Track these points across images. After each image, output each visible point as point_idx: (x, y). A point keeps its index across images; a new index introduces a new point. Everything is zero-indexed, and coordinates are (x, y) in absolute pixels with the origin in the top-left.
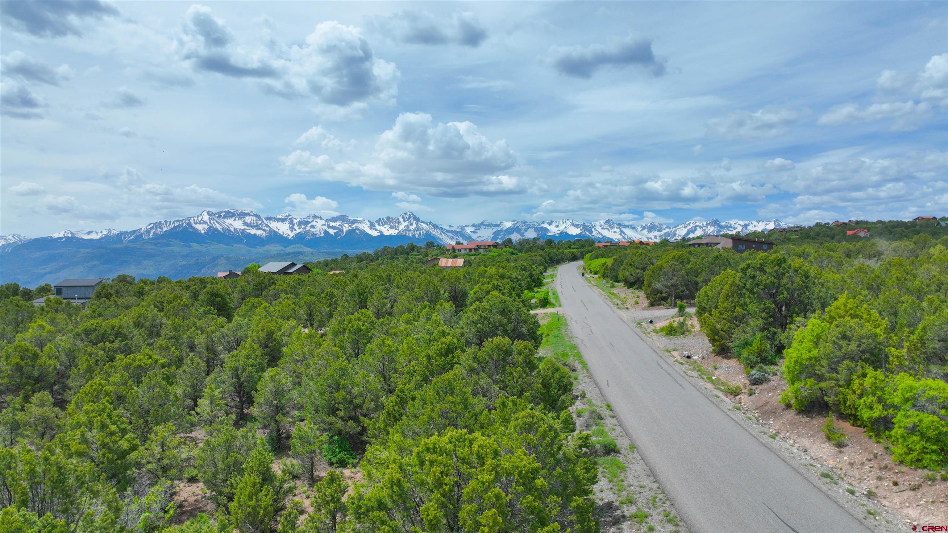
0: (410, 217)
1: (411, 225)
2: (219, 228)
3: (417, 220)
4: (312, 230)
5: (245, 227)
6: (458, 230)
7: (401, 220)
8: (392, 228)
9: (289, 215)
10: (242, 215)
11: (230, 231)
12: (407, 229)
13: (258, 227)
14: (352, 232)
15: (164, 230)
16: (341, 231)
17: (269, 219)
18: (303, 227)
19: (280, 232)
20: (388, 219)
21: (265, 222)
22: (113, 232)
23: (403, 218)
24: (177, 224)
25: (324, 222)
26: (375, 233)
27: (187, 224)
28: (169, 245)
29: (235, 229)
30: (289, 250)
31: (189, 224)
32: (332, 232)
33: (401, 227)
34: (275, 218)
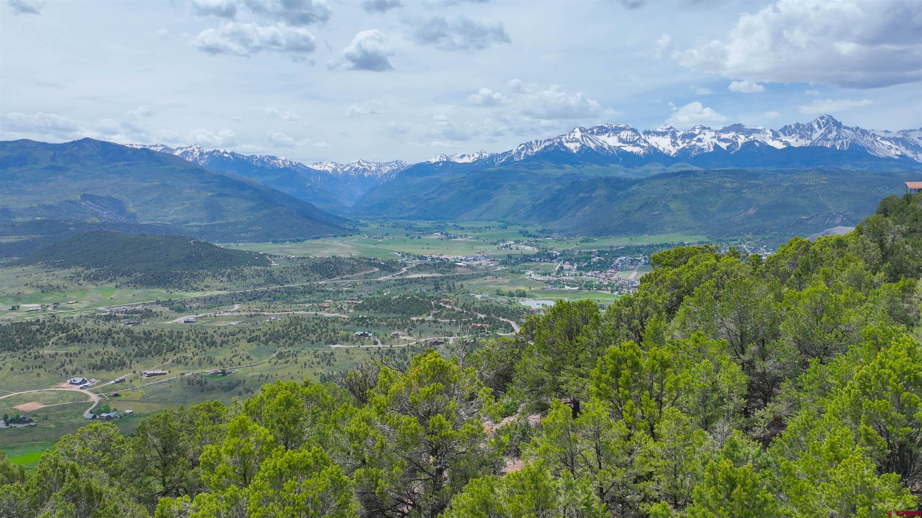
0: (827, 123)
1: (830, 132)
2: (592, 146)
3: (838, 125)
4: (699, 144)
5: (621, 144)
6: (899, 136)
7: (816, 126)
8: (802, 137)
9: (671, 128)
10: (616, 130)
11: (604, 149)
12: (824, 137)
13: (635, 144)
14: (750, 144)
15: (535, 150)
16: (735, 143)
17: (647, 133)
18: (687, 141)
19: (661, 148)
20: (798, 125)
21: (643, 137)
22: (484, 154)
23: (818, 123)
24: (547, 144)
25: (713, 134)
26: (778, 145)
27: (559, 143)
28: (542, 167)
29: (609, 147)
30: (672, 169)
31: (561, 143)
32: (723, 145)
33: (815, 136)
34: (654, 132)
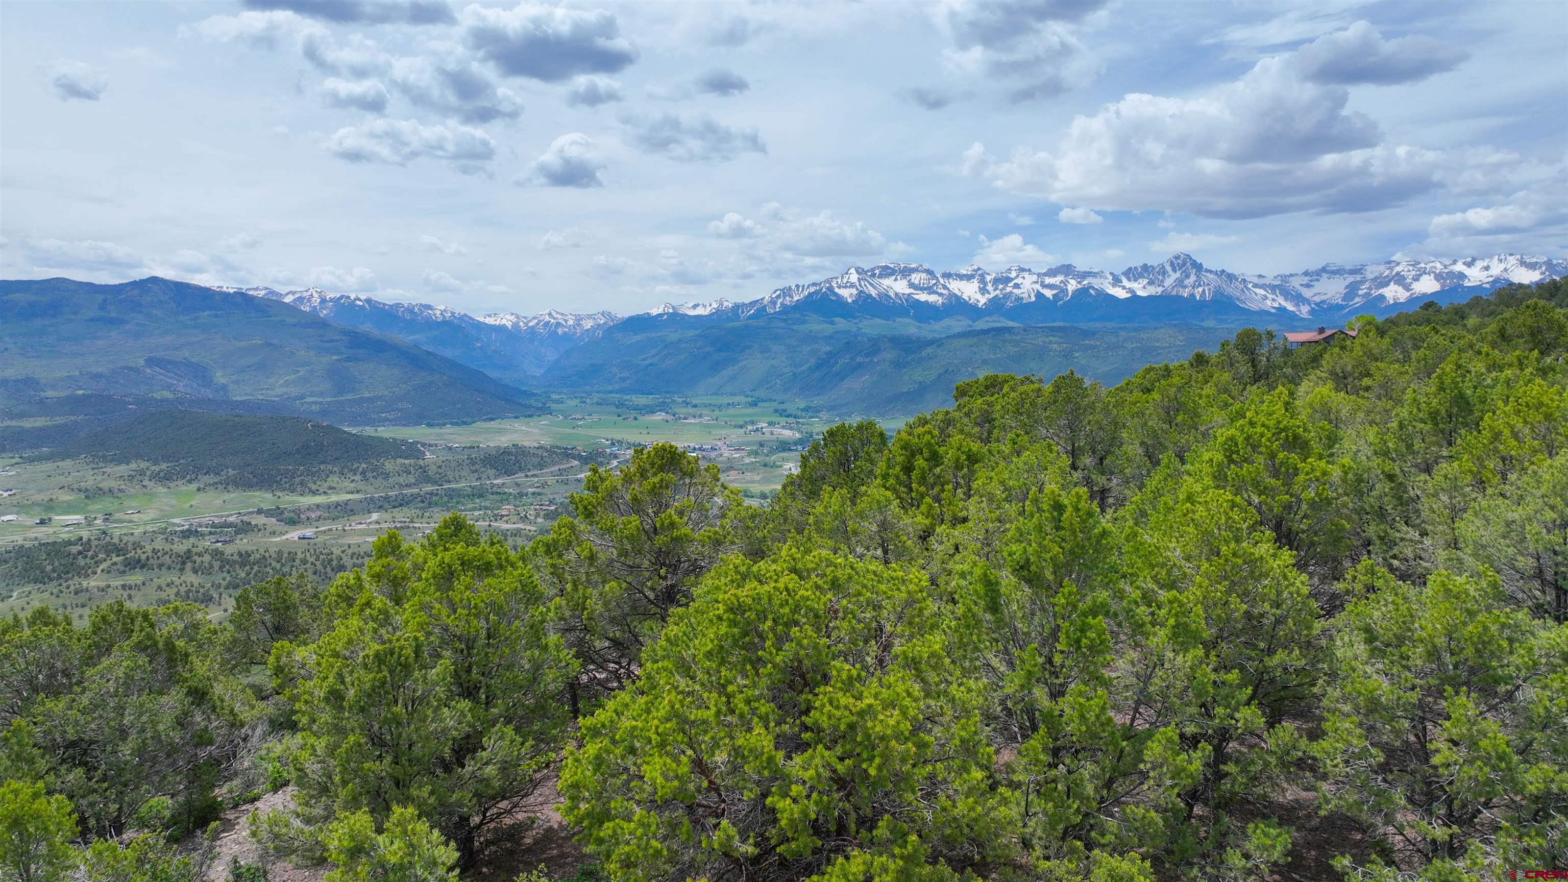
0: (1184, 264)
1: (1188, 276)
2: (873, 293)
3: (1198, 267)
4: (1016, 291)
5: (912, 291)
6: (1277, 282)
7: (1168, 268)
8: (1151, 283)
9: (979, 269)
10: (906, 272)
11: (890, 297)
12: (1180, 283)
13: (930, 290)
14: (1082, 292)
15: (796, 298)
16: (1064, 291)
17: (947, 276)
18: (1001, 287)
19: (965, 297)
20: (1145, 267)
21: (941, 281)
22: (725, 304)
23: (1172, 264)
24: (812, 289)
25: (1035, 278)
26: (1121, 294)
27: (828, 288)
28: (804, 322)
29: (896, 294)
30: (980, 325)
31: (831, 289)
32: (1049, 293)
33: (1169, 282)
34: (956, 275)
